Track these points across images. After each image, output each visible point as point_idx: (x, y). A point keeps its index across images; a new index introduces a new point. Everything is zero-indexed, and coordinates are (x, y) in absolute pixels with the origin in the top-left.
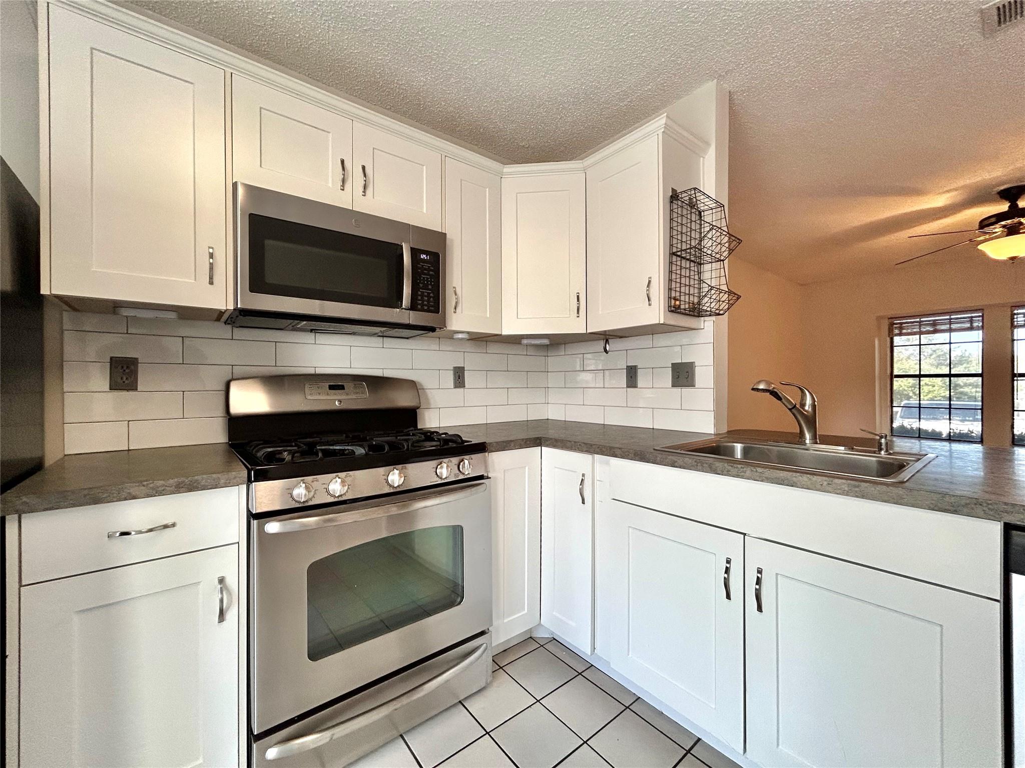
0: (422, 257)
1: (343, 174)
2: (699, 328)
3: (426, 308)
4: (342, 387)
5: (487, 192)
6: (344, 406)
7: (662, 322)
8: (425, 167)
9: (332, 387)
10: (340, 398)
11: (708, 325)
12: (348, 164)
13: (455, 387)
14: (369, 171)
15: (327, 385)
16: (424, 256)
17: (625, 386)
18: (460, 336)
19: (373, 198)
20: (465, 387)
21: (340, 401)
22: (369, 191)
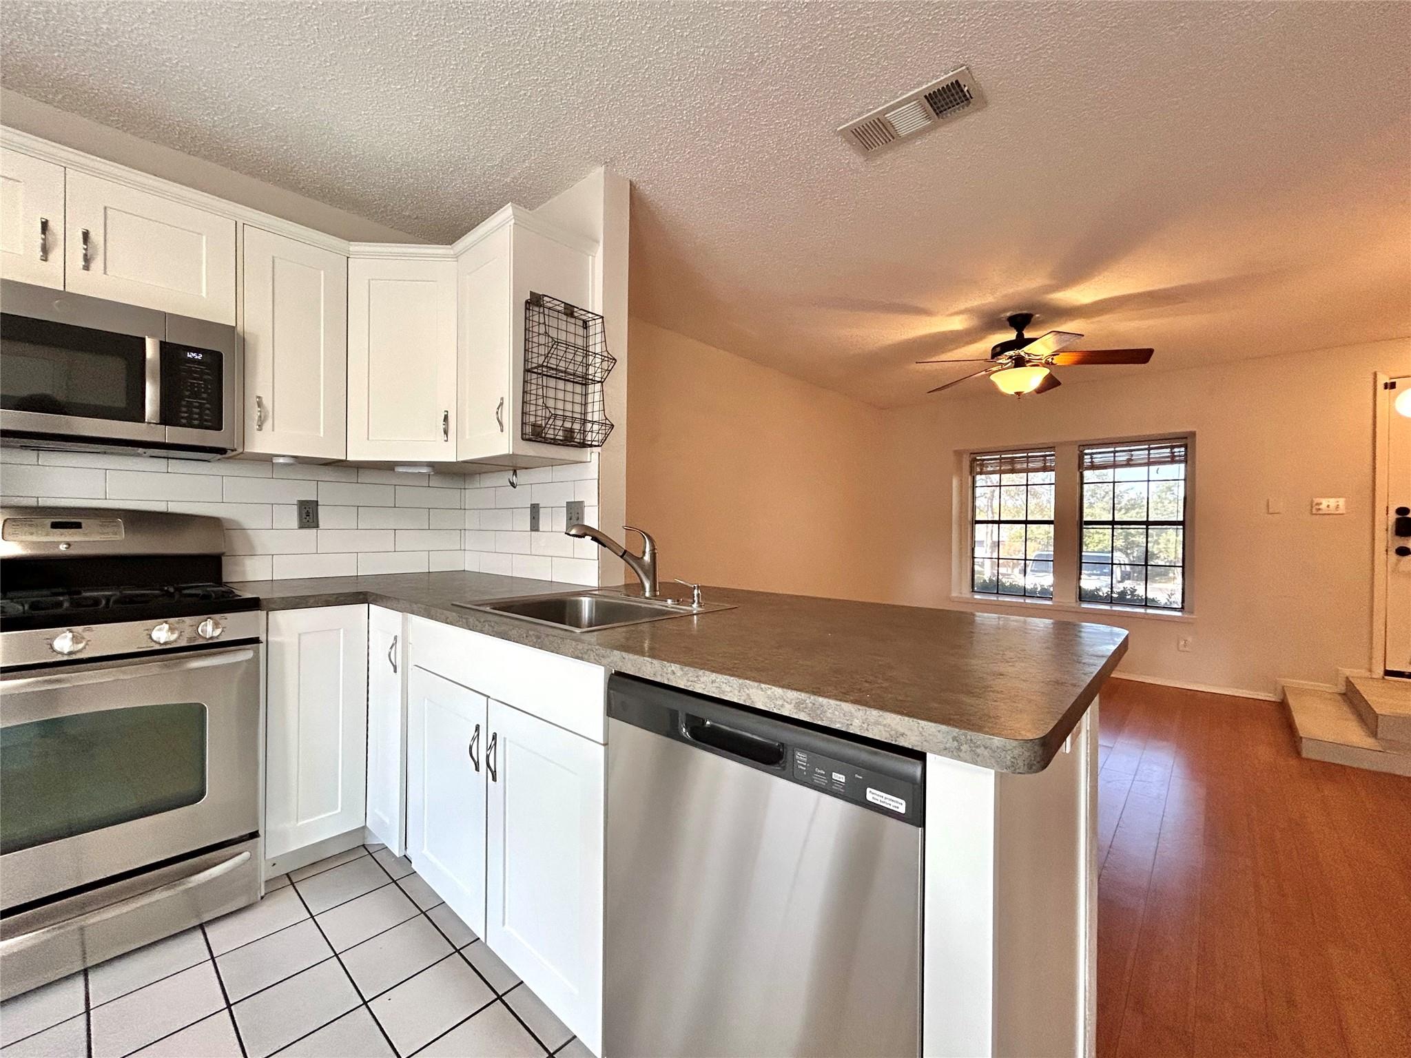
0: (190, 356)
1: (43, 239)
2: (585, 460)
3: (196, 422)
4: (78, 526)
5: (322, 276)
6: (74, 551)
7: (511, 453)
8: (204, 237)
9: (55, 526)
10: (68, 539)
11: (592, 456)
12: (56, 226)
13: (301, 527)
14: (97, 237)
15: (48, 522)
16: (194, 355)
17: (529, 529)
18: (281, 460)
19: (105, 273)
20: (318, 527)
21: (69, 544)
22: (97, 265)
